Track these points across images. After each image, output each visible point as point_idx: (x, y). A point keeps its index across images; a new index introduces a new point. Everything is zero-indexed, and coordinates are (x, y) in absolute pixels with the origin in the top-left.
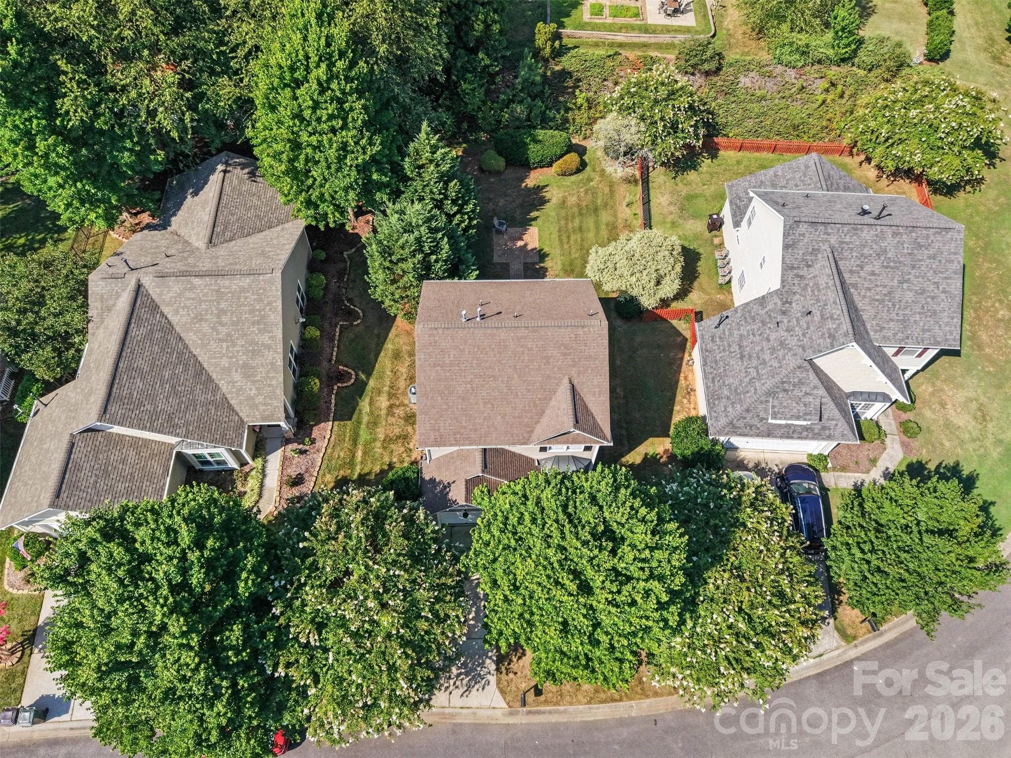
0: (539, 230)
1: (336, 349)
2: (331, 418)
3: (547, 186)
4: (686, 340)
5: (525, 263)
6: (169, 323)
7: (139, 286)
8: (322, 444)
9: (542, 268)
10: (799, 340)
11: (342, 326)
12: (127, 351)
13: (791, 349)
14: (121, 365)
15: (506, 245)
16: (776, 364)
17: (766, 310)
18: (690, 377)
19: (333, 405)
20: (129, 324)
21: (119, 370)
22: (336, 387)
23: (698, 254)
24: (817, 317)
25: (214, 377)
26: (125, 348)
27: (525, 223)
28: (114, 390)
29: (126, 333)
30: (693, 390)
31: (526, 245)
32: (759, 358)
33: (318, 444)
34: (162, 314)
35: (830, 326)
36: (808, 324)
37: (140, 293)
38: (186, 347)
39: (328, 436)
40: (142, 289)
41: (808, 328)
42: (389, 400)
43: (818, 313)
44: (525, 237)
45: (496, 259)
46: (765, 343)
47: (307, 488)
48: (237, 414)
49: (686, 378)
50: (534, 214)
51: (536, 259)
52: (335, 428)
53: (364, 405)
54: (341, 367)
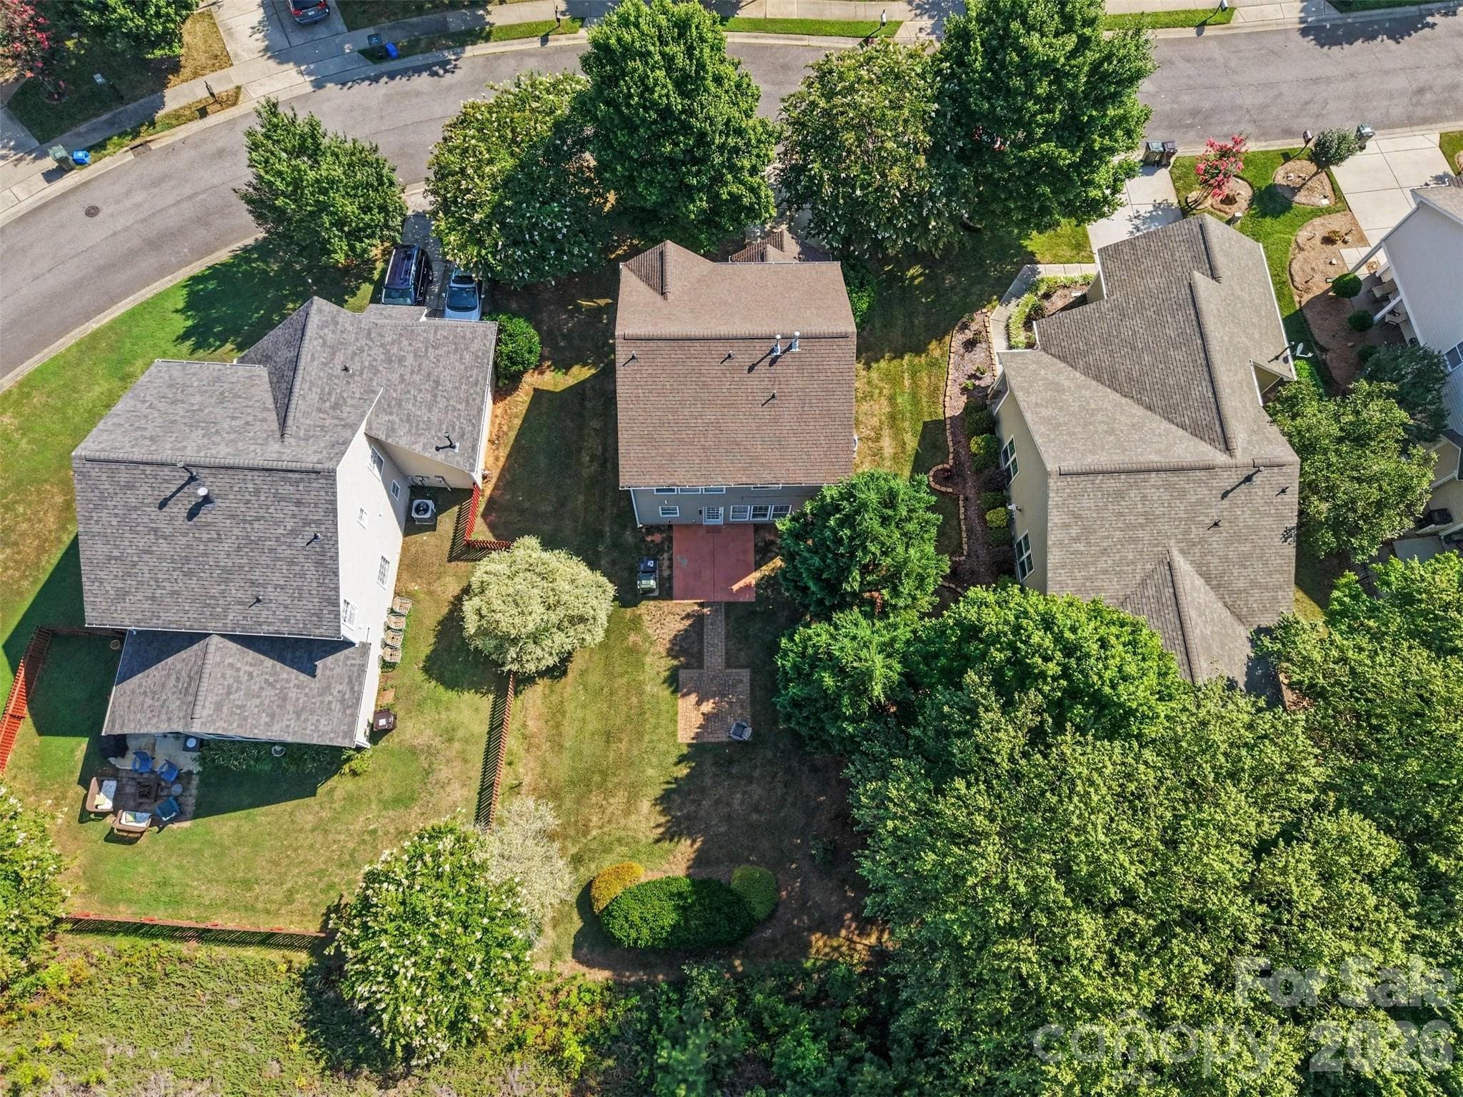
0: (674, 734)
1: (962, 517)
2: (948, 422)
3: (657, 841)
4: (484, 516)
5: (701, 666)
6: (1171, 421)
7: (1228, 449)
8: (953, 390)
9: (675, 657)
10: (370, 348)
11: (962, 554)
12: (1201, 361)
13: (382, 345)
14: (1199, 341)
15: (730, 703)
16: (405, 342)
17: (391, 418)
18: (491, 460)
19: (949, 439)
20: (1214, 394)
21: (1198, 335)
22: (951, 462)
23: (426, 670)
24: (340, 359)
25: (1094, 383)
26: (1204, 363)
27: (698, 752)
28: (1192, 312)
29: (1212, 381)
30: (491, 442)
31: (699, 703)
32: (420, 365)
33: (957, 389)
34: (1183, 427)
35: (330, 335)
36: (352, 359)
37: (1222, 441)
38: (1140, 402)
39: (947, 399)
40: (1222, 446)
41: (354, 354)
42: (881, 448)
43: (336, 361)
44: (700, 720)
45: (745, 674)
46: (407, 377)
47: (957, 339)
48: (1054, 356)
49: (497, 459)
50: (683, 771)
51: (683, 674)
52: (940, 411)
53: (912, 443)
54: (950, 490)
